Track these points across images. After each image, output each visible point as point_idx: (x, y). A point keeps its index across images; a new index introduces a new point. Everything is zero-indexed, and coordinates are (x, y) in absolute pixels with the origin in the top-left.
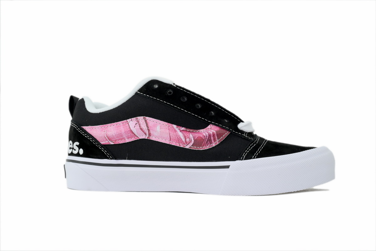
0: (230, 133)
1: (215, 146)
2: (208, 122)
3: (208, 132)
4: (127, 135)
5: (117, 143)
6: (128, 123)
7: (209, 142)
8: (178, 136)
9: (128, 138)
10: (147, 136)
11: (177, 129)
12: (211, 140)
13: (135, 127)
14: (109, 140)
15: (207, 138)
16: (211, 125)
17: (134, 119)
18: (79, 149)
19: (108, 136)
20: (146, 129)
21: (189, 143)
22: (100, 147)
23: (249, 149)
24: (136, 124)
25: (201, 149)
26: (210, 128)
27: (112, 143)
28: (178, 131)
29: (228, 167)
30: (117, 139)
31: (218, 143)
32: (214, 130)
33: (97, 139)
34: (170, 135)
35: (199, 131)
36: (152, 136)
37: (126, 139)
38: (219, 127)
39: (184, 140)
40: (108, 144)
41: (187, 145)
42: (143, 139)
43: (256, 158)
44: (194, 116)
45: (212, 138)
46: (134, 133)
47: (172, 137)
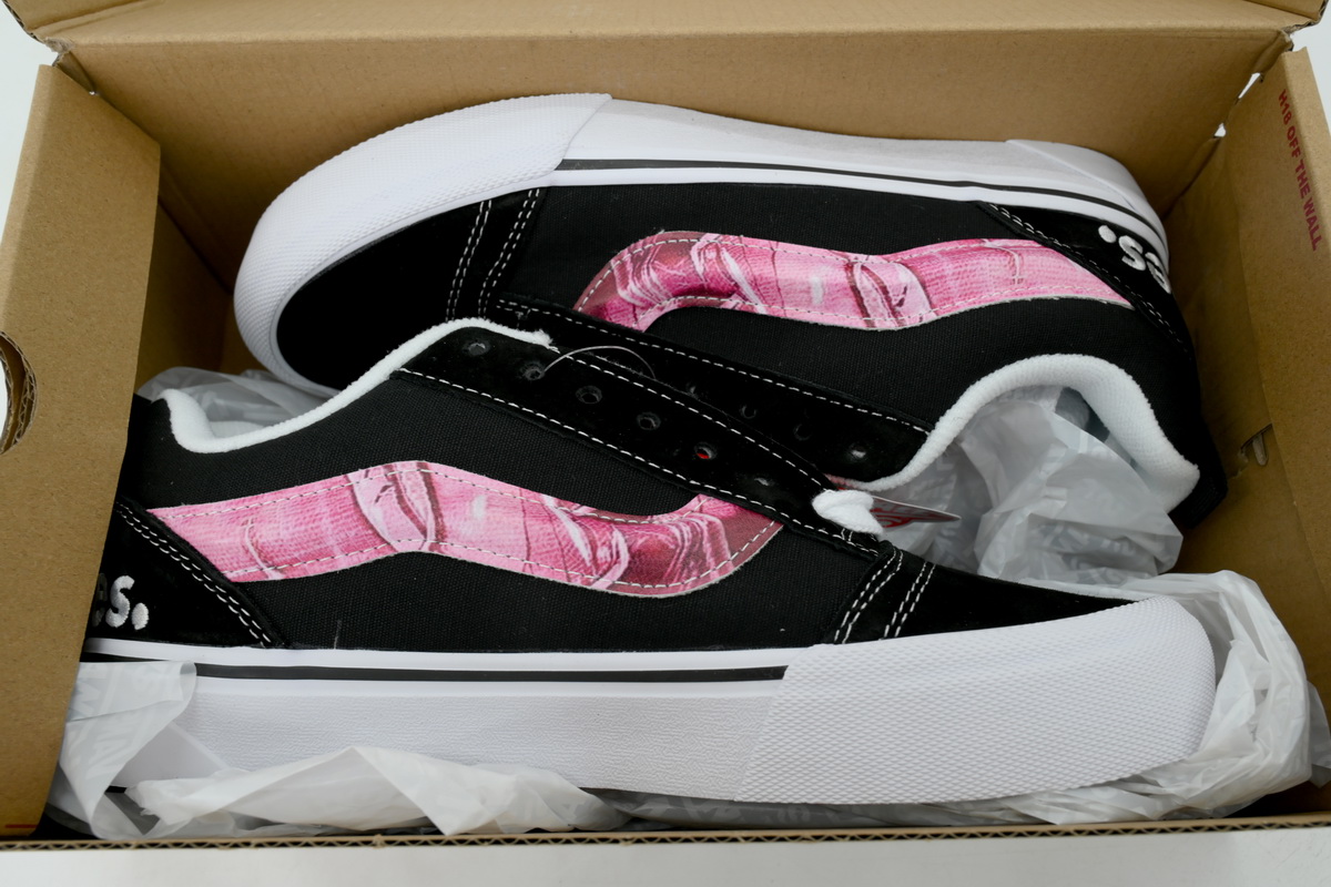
0: (781, 528)
1: (722, 581)
2: (686, 483)
3: (688, 523)
4: (343, 536)
5: (297, 574)
6: (351, 486)
7: (692, 563)
8: (560, 538)
9: (347, 550)
10: (431, 539)
11: (559, 513)
12: (705, 555)
13: (377, 501)
14: (265, 562)
15: (687, 544)
16: (701, 496)
17: (378, 472)
18: (133, 606)
19: (261, 541)
20: (425, 509)
21: (609, 568)
22: (222, 595)
23: (867, 595)
24: (385, 488)
25: (662, 591)
26: (697, 508)
27: (276, 576)
28: (564, 518)
29: (776, 673)
30: (296, 555)
31: (732, 570)
32: (713, 515)
33: (212, 559)
34: (526, 533)
35: (650, 522)
36: (449, 540)
37: (340, 556)
38: (735, 505)
39: (585, 553)
40: (256, 580)
41: (602, 576)
42: (413, 553)
43: (900, 636)
44: (632, 459)
45: (707, 547)
46: (372, 527)
47: (537, 541)
